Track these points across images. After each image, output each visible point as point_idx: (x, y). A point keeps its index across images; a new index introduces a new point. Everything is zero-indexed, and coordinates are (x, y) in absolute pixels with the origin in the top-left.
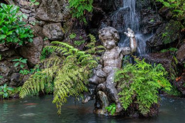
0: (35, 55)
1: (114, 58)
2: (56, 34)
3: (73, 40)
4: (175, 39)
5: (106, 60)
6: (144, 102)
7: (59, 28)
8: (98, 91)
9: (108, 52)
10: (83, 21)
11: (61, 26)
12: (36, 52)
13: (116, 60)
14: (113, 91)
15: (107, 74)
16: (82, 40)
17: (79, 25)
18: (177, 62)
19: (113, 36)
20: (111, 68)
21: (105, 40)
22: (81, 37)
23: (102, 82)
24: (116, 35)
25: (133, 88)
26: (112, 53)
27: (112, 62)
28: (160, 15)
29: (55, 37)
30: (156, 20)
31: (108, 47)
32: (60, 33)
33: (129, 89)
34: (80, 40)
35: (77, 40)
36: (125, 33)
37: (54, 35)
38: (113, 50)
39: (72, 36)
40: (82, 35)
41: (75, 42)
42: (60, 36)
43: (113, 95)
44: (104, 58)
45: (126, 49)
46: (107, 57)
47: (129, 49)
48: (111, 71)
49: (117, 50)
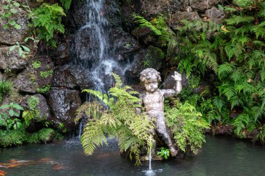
1: (159, 102)
3: (39, 70)
5: (149, 104)
10: (51, 45)
13: (161, 103)
17: (45, 50)
19: (158, 78)
20: (157, 112)
21: (149, 83)
22: (48, 66)
24: (160, 78)
26: (156, 97)
30: (132, 45)
32: (23, 61)
33: (180, 132)
34: (47, 70)
35: (43, 71)
36: (172, 76)
38: (156, 93)
39: (36, 65)
40: (48, 63)
41: (42, 73)
42: (22, 65)
43: (167, 139)
44: (146, 101)
45: (170, 91)
46: (150, 101)
47: (174, 92)
48: (158, 115)
49: (160, 93)
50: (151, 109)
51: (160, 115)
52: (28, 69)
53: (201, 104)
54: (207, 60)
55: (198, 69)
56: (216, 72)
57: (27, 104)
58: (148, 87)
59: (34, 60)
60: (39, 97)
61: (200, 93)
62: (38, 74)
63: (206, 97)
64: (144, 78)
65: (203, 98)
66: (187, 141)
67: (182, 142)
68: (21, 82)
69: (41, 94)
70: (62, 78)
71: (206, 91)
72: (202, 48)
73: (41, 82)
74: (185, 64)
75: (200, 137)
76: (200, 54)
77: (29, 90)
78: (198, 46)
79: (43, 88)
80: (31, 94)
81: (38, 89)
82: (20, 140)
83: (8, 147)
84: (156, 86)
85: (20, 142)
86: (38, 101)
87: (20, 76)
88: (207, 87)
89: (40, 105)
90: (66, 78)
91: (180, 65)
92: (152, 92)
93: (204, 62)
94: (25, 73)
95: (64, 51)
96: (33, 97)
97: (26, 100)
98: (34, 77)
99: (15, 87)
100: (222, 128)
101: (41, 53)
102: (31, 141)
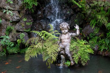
0: (2, 31)
1: (68, 39)
2: (16, 18)
3: (26, 22)
4: (81, 23)
5: (63, 39)
6: (84, 60)
7: (17, 15)
8: (60, 55)
9: (64, 35)
10: (31, 11)
11: (18, 14)
12: (3, 29)
13: (69, 39)
14: (69, 55)
15: (65, 46)
16: (31, 22)
17: (29, 13)
18: (85, 36)
19: (68, 27)
20: (66, 43)
21: (63, 29)
22: (30, 20)
23: (62, 51)
24: (69, 27)
25: (79, 54)
26: (67, 36)
27: (67, 40)
28: (73, 10)
29: (15, 20)
30: (70, 12)
31: (65, 33)
32: (18, 18)
33: (76, 54)
34: (29, 22)
35: (28, 22)
36: (75, 27)
37: (14, 19)
38: (67, 34)
39: (25, 20)
40: (30, 19)
41: (27, 23)
42: (18, 19)
43: (69, 57)
44: (62, 38)
45: (74, 34)
46: (64, 38)
47: (76, 34)
48: (67, 45)
49: (69, 34)
50: (64, 42)
51: (68, 45)
52: (21, 21)
53: (99, 41)
54: (102, 20)
55: (99, 24)
56: (106, 26)
57: (19, 36)
58: (63, 31)
59: (24, 17)
60: (25, 33)
61: (99, 36)
62: (25, 24)
63: (102, 38)
64: (61, 27)
65: (100, 39)
66: (80, 59)
67: (77, 59)
68: (17, 27)
69: (26, 32)
70: (37, 26)
71: (102, 35)
72: (101, 14)
73: (27, 27)
74: (93, 22)
75: (87, 57)
76: (99, 17)
77: (21, 30)
78: (100, 13)
79: (27, 30)
80: (22, 32)
81: (25, 30)
82: (17, 51)
83: (11, 54)
84: (67, 31)
85: (16, 52)
86: (24, 35)
87: (17, 24)
88: (103, 33)
89: (25, 37)
90: (39, 26)
91: (91, 22)
92: (65, 34)
93: (101, 21)
94: (20, 23)
95: (40, 14)
96: (23, 34)
97: (19, 35)
98: (23, 25)
99: (15, 29)
100: (107, 53)
101: (27, 15)
102: (21, 52)
